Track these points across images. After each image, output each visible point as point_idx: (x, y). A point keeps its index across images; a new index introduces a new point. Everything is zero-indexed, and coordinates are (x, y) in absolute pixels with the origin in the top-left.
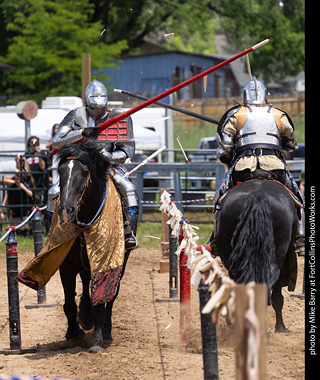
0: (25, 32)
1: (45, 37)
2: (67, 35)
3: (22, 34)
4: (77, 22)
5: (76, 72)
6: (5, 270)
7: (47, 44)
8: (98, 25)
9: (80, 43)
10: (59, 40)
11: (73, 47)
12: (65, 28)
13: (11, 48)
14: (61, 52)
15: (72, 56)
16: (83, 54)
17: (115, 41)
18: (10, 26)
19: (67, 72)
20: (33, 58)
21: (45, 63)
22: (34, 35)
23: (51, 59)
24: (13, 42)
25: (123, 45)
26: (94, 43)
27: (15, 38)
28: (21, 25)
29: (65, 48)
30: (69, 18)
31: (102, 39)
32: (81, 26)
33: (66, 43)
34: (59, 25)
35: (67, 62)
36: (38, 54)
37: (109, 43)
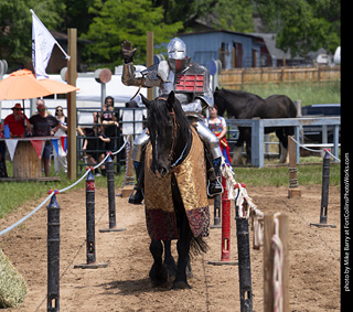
0: (103, 13)
1: (117, 18)
2: (135, 17)
3: (100, 16)
4: (143, 7)
5: (142, 46)
7: (120, 23)
8: (160, 9)
9: (145, 23)
10: (129, 20)
11: (140, 26)
12: (134, 11)
13: (91, 26)
14: (131, 30)
15: (140, 33)
16: (147, 32)
17: (174, 22)
18: (91, 10)
19: (135, 46)
20: (107, 34)
21: (118, 39)
22: (109, 17)
23: (123, 35)
24: (93, 22)
25: (179, 25)
26: (157, 23)
27: (95, 19)
28: (99, 9)
29: (133, 27)
30: (138, 3)
31: (164, 20)
32: (147, 10)
33: (134, 23)
34: (129, 8)
35: (136, 38)
36: (113, 31)
37: (168, 24)
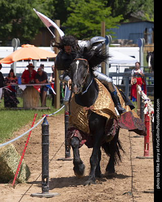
0: (75, 11)
1: (84, 14)
2: (95, 13)
3: (74, 13)
4: (99, 7)
5: (98, 31)
6: (64, 121)
7: (85, 17)
8: (109, 8)
9: (100, 16)
10: (91, 15)
11: (98, 18)
12: (94, 10)
13: (69, 19)
14: (92, 21)
15: (97, 23)
16: (102, 22)
17: (117, 16)
18: (69, 9)
19: (95, 30)
20: (78, 23)
21: (85, 25)
22: (79, 13)
23: (87, 23)
24: (70, 16)
25: (120, 18)
26: (107, 17)
27: (71, 14)
28: (74, 8)
29: (94, 19)
30: (96, 5)
31: (111, 15)
32: (102, 9)
33: (94, 16)
34: (91, 8)
35: (95, 26)
36: (82, 21)
37: (114, 17)
